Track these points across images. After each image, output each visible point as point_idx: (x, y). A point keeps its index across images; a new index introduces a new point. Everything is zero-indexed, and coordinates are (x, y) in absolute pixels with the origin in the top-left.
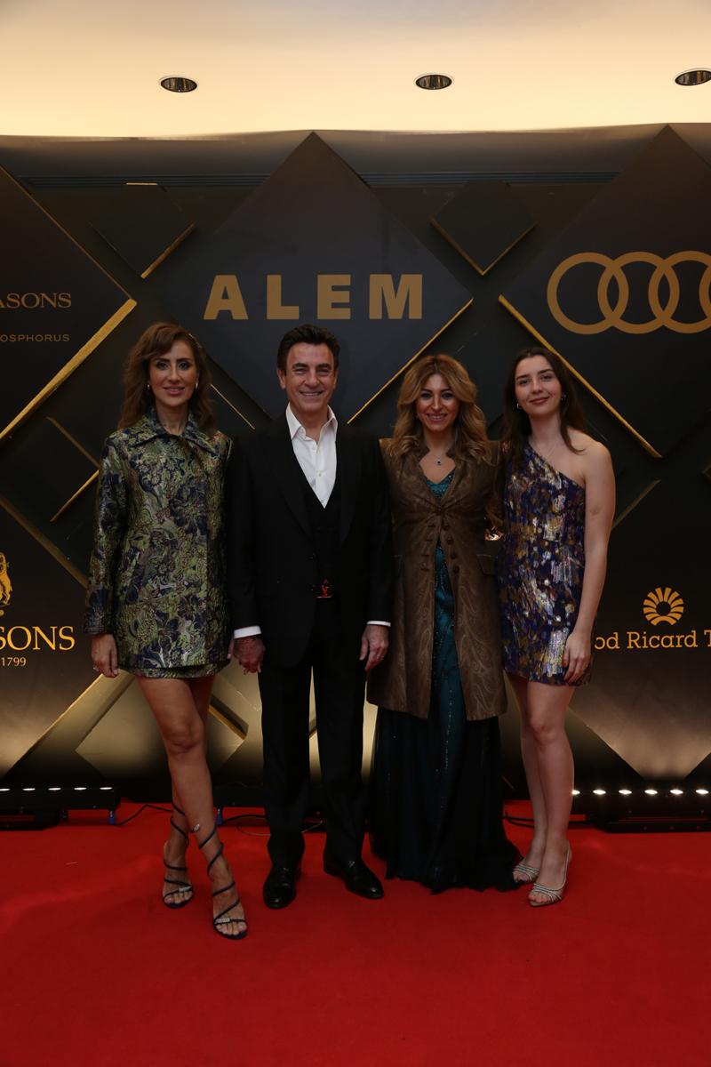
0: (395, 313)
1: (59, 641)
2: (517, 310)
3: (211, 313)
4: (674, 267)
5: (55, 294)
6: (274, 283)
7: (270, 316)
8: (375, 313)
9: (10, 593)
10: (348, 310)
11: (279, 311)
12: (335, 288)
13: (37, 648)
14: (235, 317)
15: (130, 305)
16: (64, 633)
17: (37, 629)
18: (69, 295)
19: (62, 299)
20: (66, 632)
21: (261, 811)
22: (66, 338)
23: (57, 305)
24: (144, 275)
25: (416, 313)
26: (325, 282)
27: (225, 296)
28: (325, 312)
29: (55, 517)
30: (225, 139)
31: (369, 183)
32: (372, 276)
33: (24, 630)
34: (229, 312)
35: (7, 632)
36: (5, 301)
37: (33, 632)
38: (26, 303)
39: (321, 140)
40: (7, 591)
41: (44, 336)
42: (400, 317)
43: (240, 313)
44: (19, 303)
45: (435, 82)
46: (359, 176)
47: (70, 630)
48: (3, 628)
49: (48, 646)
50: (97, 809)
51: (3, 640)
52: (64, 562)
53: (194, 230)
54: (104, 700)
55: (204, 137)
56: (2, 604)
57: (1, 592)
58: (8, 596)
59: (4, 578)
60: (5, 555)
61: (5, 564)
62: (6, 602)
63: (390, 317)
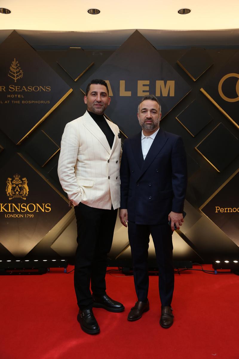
0: (165, 94)
1: (45, 208)
2: (207, 93)
5: (45, 87)
6: (122, 83)
7: (121, 95)
8: (158, 94)
9: (28, 192)
10: (148, 93)
11: (124, 93)
12: (144, 85)
13: (37, 211)
15: (71, 91)
16: (47, 206)
17: (38, 205)
19: (48, 89)
20: (48, 206)
21: (117, 268)
22: (49, 102)
23: (45, 90)
24: (75, 80)
25: (172, 94)
26: (140, 83)
28: (140, 94)
29: (44, 165)
30: (105, 32)
31: (156, 48)
32: (157, 81)
33: (33, 205)
35: (27, 205)
36: (27, 89)
37: (36, 205)
38: (35, 90)
39: (140, 33)
40: (27, 191)
41: (41, 101)
42: (167, 96)
43: (110, 94)
44: (32, 89)
45: (185, 11)
46: (153, 46)
47: (49, 205)
48: (25, 204)
49: (42, 210)
50: (60, 267)
51: (25, 208)
52: (47, 181)
53: (93, 65)
54: (60, 230)
55: (97, 31)
56: (25, 196)
57: (25, 192)
58: (27, 194)
59: (26, 186)
60: (26, 179)
61: (26, 182)
62: (27, 195)
63: (164, 95)
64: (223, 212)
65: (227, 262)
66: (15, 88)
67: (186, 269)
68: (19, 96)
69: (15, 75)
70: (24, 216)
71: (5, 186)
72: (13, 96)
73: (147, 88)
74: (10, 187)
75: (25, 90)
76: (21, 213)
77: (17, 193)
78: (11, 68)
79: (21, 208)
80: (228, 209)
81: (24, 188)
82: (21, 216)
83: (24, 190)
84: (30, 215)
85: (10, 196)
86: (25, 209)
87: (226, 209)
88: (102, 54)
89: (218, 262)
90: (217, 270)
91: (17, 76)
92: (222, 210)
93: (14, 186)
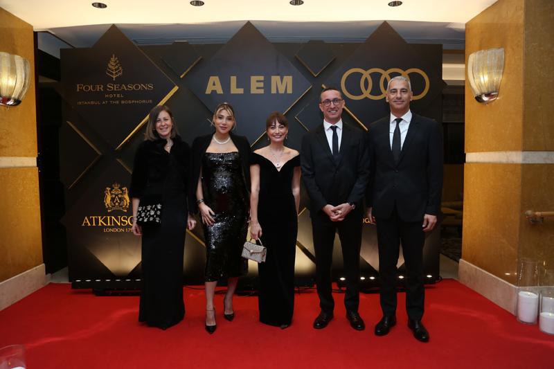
0: (282, 91)
3: (208, 91)
4: (389, 74)
5: (146, 84)
6: (233, 79)
7: (232, 92)
8: (274, 91)
10: (263, 90)
11: (235, 90)
12: (258, 81)
14: (218, 92)
15: (176, 88)
18: (152, 85)
19: (149, 86)
22: (151, 101)
23: (147, 88)
24: (181, 77)
25: (290, 91)
26: (254, 79)
27: (214, 84)
28: (254, 91)
30: (214, 24)
31: (268, 40)
34: (215, 91)
36: (127, 88)
38: (135, 88)
39: (252, 24)
40: (128, 202)
41: (142, 101)
42: (283, 92)
43: (220, 91)
44: (132, 88)
45: (297, 2)
48: (126, 217)
51: (126, 221)
53: (201, 59)
56: (126, 207)
57: (125, 203)
59: (126, 197)
60: (126, 187)
61: (127, 192)
63: (280, 92)
66: (113, 87)
68: (118, 96)
69: (114, 73)
70: (125, 231)
71: (103, 196)
72: (111, 96)
73: (261, 85)
74: (109, 198)
75: (124, 89)
76: (121, 227)
77: (117, 204)
78: (109, 65)
79: (121, 222)
81: (125, 199)
82: (121, 230)
85: (109, 208)
86: (125, 223)
89: (343, 279)
90: (342, 288)
91: (116, 73)
93: (114, 196)
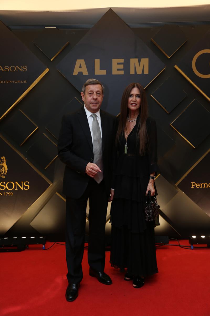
0: (139, 72)
1: (24, 186)
2: (181, 70)
3: (75, 73)
5: (21, 66)
6: (97, 62)
7: (96, 74)
8: (132, 72)
9: (7, 170)
10: (123, 71)
11: (99, 71)
12: (118, 64)
13: (16, 189)
14: (84, 74)
15: (47, 70)
17: (16, 183)
18: (26, 67)
19: (24, 68)
20: (26, 184)
22: (25, 82)
23: (22, 70)
24: (52, 60)
25: (146, 72)
26: (115, 61)
27: (80, 67)
28: (115, 72)
29: (22, 144)
30: (80, 11)
31: (129, 26)
33: (11, 183)
34: (82, 72)
35: (6, 183)
36: (4, 69)
37: (15, 184)
38: (11, 70)
41: (18, 81)
42: (141, 73)
43: (85, 73)
44: (9, 70)
46: (127, 25)
47: (28, 183)
48: (4, 183)
49: (20, 188)
50: (38, 244)
51: (5, 186)
52: (25, 159)
53: (69, 44)
54: (39, 207)
55: (72, 11)
56: (4, 174)
57: (4, 170)
58: (6, 172)
59: (5, 165)
60: (5, 157)
61: (5, 160)
62: (5, 174)
63: (138, 73)
64: (199, 187)
65: (203, 237)
67: (163, 244)
70: (3, 194)
75: (2, 70)
76: (0, 191)
80: (204, 184)
81: (3, 167)
82: (0, 194)
83: (3, 168)
84: (9, 193)
86: (3, 188)
87: (202, 185)
88: (75, 33)
89: (194, 237)
90: (193, 245)
92: (198, 186)
